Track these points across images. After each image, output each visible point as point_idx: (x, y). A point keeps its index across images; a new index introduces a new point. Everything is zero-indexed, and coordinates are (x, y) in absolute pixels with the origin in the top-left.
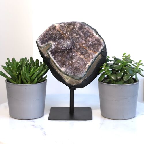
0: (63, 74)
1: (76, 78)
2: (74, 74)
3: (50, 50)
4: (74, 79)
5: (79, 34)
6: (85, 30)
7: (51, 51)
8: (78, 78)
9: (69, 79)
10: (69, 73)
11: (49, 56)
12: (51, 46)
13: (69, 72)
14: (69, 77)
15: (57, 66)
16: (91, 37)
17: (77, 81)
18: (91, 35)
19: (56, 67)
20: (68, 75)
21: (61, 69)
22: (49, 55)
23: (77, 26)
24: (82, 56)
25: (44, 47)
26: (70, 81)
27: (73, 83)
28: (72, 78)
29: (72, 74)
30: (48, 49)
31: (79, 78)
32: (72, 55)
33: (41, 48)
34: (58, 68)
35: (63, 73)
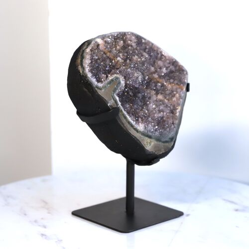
0: (142, 136)
1: (165, 140)
2: (161, 134)
3: (117, 92)
4: (160, 143)
6: (148, 47)
7: (118, 95)
8: (167, 139)
9: (153, 143)
10: (153, 132)
11: (117, 105)
12: (120, 83)
13: (152, 130)
14: (152, 140)
15: (129, 123)
17: (167, 144)
19: (127, 124)
20: (150, 137)
21: (136, 126)
22: (116, 101)
23: (131, 41)
24: (160, 97)
25: (104, 87)
26: (155, 147)
27: (160, 150)
28: (158, 140)
29: (157, 133)
30: (114, 91)
31: (170, 138)
33: (100, 89)
34: (132, 126)
35: (143, 134)
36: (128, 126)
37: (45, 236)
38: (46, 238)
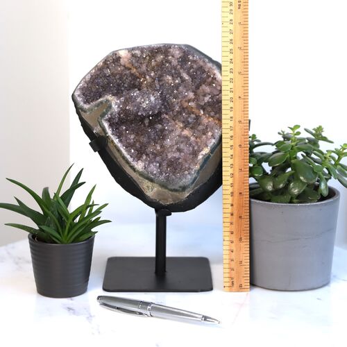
0: (141, 178)
1: (173, 188)
2: (167, 178)
3: (106, 117)
4: (166, 190)
5: (179, 75)
6: (195, 66)
7: (109, 120)
8: (176, 187)
9: (155, 189)
10: (155, 174)
11: (106, 133)
12: (110, 107)
13: (155, 172)
14: (155, 185)
15: (124, 158)
16: (210, 84)
17: (176, 194)
18: (210, 79)
19: (121, 159)
20: (151, 180)
21: (134, 164)
22: (104, 130)
23: (173, 56)
24: (186, 132)
25: (91, 110)
26: (159, 194)
27: (166, 199)
28: (163, 186)
29: (162, 178)
30: (103, 115)
31: (180, 187)
32: (163, 130)
33: (85, 112)
34: (128, 162)
35: (141, 174)
36: (123, 163)
37: (73, 310)
38: (74, 313)
